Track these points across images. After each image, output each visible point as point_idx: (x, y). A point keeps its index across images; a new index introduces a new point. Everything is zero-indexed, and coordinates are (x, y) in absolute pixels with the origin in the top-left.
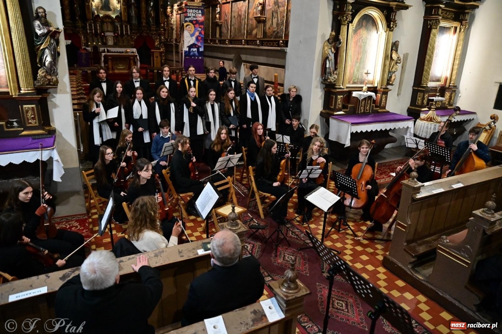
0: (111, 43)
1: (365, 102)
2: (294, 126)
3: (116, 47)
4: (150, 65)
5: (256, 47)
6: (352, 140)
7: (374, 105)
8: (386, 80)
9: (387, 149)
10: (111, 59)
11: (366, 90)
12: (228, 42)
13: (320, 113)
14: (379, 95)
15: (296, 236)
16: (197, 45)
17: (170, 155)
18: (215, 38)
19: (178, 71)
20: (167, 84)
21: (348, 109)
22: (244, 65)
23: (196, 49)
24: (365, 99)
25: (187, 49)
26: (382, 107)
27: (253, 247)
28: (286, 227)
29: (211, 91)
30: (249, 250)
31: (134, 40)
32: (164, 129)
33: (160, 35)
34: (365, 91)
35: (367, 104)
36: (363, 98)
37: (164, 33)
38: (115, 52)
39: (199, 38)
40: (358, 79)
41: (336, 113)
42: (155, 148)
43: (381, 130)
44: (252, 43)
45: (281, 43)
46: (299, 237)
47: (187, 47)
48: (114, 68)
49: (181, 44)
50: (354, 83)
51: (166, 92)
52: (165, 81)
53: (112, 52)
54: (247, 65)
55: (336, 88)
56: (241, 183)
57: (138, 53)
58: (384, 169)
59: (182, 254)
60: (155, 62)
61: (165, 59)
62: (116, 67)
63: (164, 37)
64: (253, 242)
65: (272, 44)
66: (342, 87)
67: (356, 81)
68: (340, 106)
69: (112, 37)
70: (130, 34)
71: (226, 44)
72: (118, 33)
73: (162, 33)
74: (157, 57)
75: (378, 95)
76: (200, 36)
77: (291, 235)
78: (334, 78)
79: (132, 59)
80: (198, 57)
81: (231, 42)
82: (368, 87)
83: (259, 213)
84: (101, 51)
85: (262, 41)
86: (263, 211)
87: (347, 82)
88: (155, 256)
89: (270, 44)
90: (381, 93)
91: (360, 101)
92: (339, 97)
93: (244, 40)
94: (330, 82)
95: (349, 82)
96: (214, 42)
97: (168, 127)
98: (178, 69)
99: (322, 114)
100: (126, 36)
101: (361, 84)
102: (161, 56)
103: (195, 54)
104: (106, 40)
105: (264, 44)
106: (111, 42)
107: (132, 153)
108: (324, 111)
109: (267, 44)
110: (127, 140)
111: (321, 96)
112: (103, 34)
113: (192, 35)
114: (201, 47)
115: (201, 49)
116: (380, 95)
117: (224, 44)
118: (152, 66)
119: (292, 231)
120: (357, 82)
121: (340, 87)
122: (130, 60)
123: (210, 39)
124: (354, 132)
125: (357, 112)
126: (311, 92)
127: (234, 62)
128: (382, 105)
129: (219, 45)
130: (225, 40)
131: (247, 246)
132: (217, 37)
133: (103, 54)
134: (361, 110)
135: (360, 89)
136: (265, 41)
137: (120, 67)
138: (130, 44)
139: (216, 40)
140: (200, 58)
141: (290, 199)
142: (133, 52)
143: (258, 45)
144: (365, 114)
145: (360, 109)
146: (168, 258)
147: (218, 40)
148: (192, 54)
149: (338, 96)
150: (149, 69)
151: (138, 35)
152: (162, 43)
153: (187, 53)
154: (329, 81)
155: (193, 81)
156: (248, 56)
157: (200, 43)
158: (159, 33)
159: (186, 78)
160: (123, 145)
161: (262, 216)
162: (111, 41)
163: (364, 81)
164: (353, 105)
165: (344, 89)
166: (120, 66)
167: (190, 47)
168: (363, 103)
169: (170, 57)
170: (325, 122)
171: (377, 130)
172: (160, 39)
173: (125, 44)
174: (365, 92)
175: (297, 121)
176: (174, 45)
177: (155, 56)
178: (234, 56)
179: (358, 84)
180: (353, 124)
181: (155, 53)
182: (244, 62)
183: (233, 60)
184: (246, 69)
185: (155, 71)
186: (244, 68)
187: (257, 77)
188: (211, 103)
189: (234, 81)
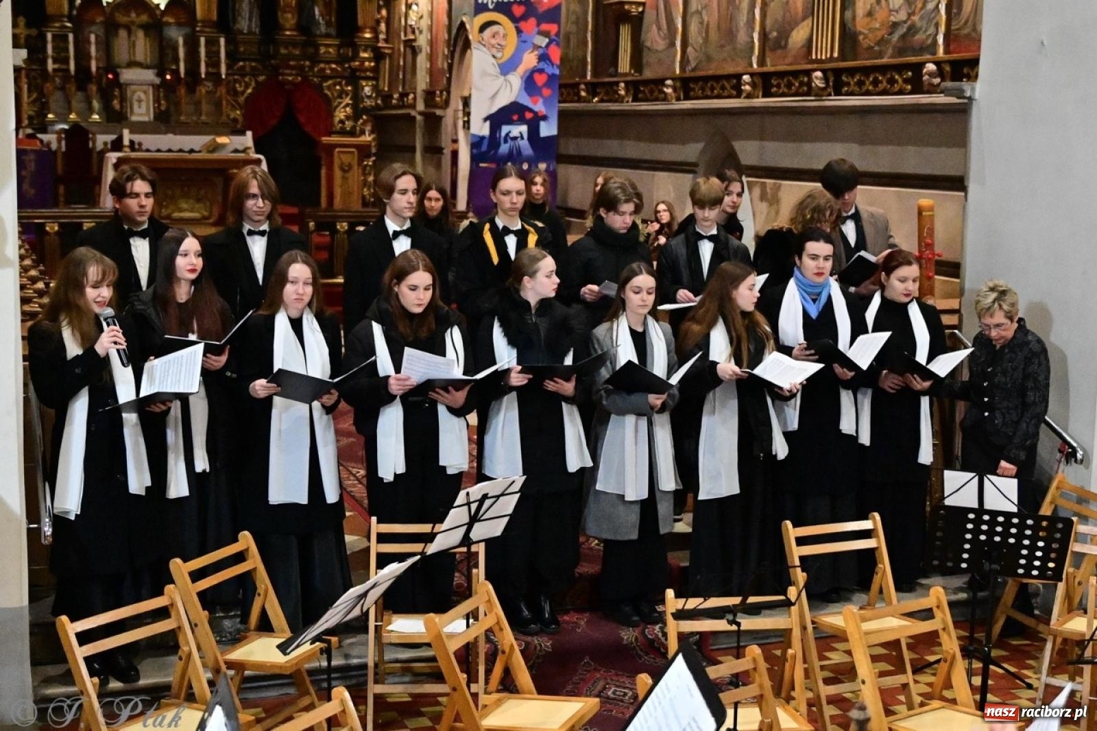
0: (142, 111)
3: (166, 133)
5: (811, 102)
12: (675, 89)
16: (530, 110)
18: (611, 76)
22: (751, 185)
23: (524, 129)
25: (484, 130)
29: (636, 273)
31: (242, 99)
33: (354, 78)
37: (376, 70)
39: (540, 79)
44: (789, 85)
45: (931, 74)
47: (485, 120)
49: (449, 112)
53: (152, 150)
54: (764, 185)
57: (260, 153)
60: (338, 192)
63: (375, 88)
65: (884, 85)
69: (151, 90)
70: (227, 75)
71: (665, 99)
72: (176, 73)
73: (367, 70)
74: (346, 169)
76: (541, 71)
80: (532, 161)
81: (687, 87)
84: (99, 146)
85: (838, 72)
89: (876, 83)
93: (752, 75)
96: (609, 92)
100: (210, 85)
103: (519, 152)
104: (123, 99)
105: (848, 84)
106: (144, 110)
109: (860, 83)
112: (110, 76)
113: (506, 68)
114: (545, 118)
115: (548, 129)
117: (657, 99)
118: (325, 203)
123: (586, 84)
129: (629, 105)
130: (660, 82)
132: (620, 70)
133: (113, 157)
136: (851, 71)
137: (181, 210)
138: (224, 118)
139: (617, 84)
142: (241, 150)
143: (820, 94)
147: (626, 83)
148: (504, 148)
151: (261, 78)
152: (366, 111)
153: (484, 148)
155: (516, 233)
156: (770, 146)
157: (541, 101)
158: (354, 70)
159: (487, 226)
162: (144, 105)
166: (184, 206)
167: (498, 119)
172: (357, 97)
173: (203, 118)
176: (419, 118)
177: (337, 163)
178: (703, 151)
181: (339, 152)
182: (749, 172)
183: (696, 169)
184: (759, 203)
185: (343, 226)
186: (751, 200)
187: (856, 217)
188: (633, 328)
189: (711, 238)
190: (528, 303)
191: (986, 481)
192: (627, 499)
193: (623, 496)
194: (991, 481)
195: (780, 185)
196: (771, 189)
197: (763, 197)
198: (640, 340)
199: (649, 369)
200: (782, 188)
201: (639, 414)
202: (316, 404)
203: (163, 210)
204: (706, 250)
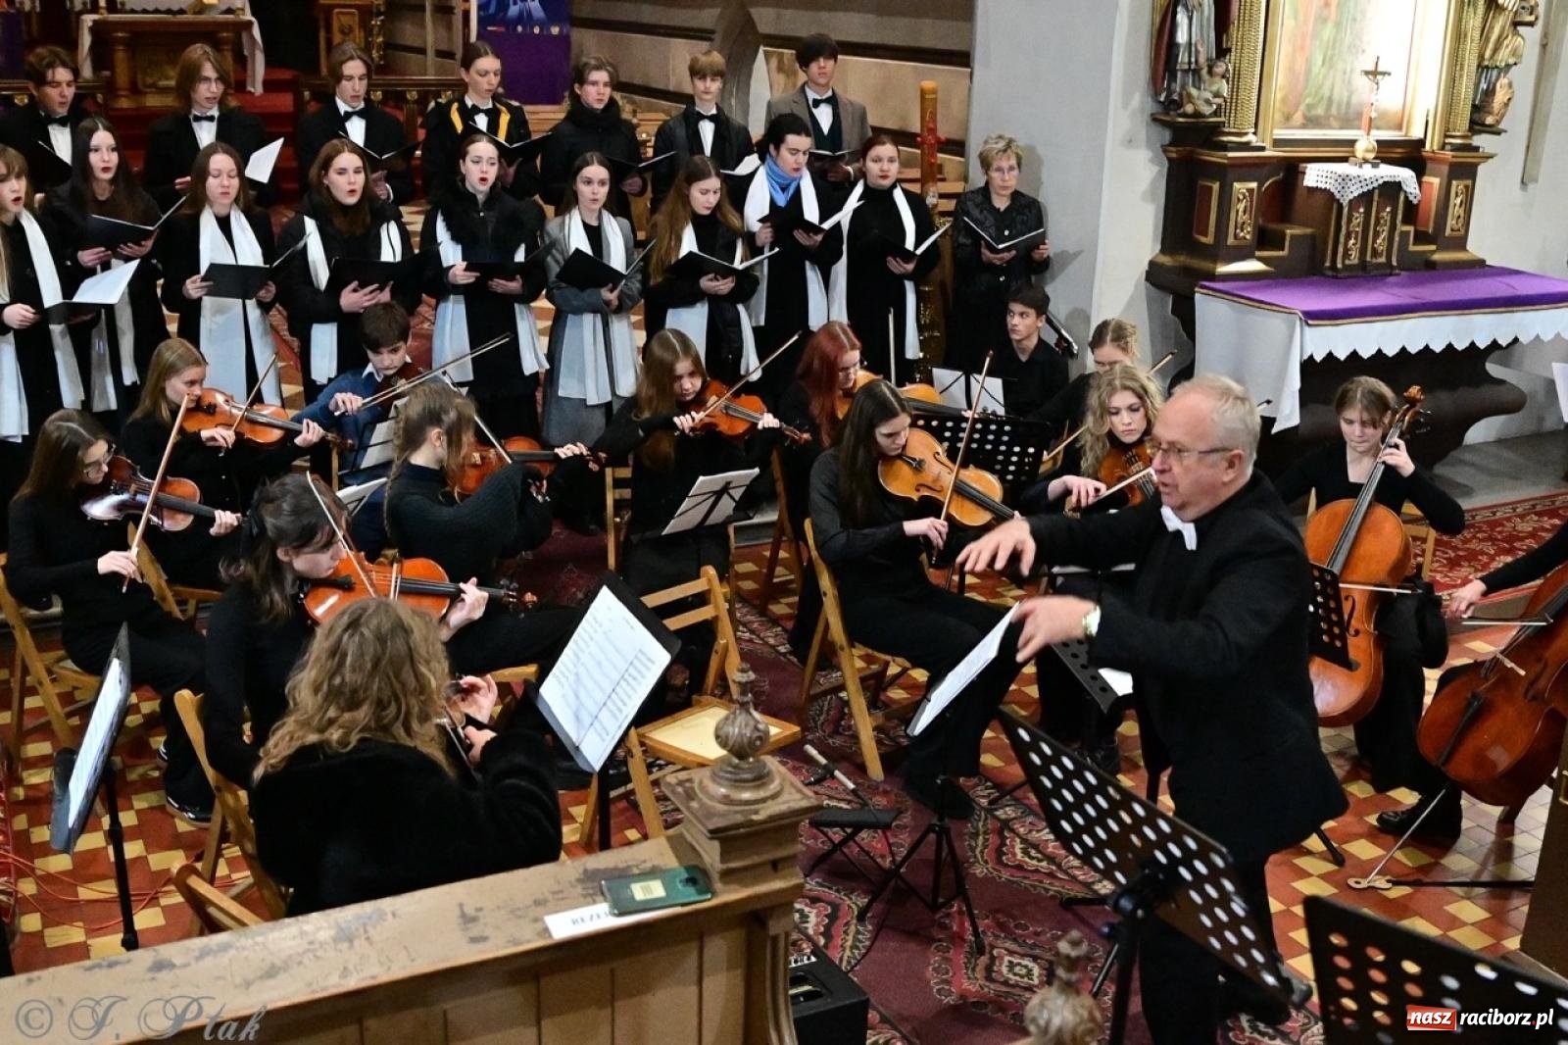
1: (1367, 214)
2: (1015, 337)
6: (1306, 397)
7: (1411, 229)
8: (1469, 108)
9: (1472, 448)
11: (1371, 156)
13: (1145, 266)
14: (1434, 181)
15: (1044, 864)
20: (356, 130)
21: (1283, 249)
22: (766, 55)
24: (1366, 198)
26: (1450, 238)
27: (833, 917)
28: (997, 818)
29: (588, 164)
30: (811, 932)
34: (1366, 161)
35: (1377, 223)
36: (1355, 191)
40: (1330, 100)
41: (1224, 269)
43: (1450, 346)
46: (1059, 866)
48: (141, 85)
50: (1311, 122)
51: (357, 172)
52: (348, 115)
54: (782, 57)
55: (1225, 147)
56: (763, 612)
58: (1466, 541)
59: (476, 930)
64: (833, 895)
66: (1250, 138)
67: (1320, 111)
68: (1247, 234)
75: (1426, 179)
77: (1019, 856)
78: (1217, 95)
82: (1378, 142)
83: (859, 753)
86: (879, 742)
87: (1278, 116)
88: (336, 940)
90: (1445, 169)
91: (1340, 207)
92: (1240, 187)
94: (1197, 114)
95: (1288, 118)
98: (447, 86)
99: (1154, 275)
101: (1341, 128)
103: (529, 12)
108: (1166, 260)
111: (1153, 184)
116: (1436, 181)
119: (1024, 841)
120: (1328, 117)
121: (1244, 139)
124: (1318, 358)
125: (1328, 264)
126: (1101, 168)
128: (1448, 232)
131: (801, 912)
134: (1346, 255)
135: (1340, 154)
140: (554, 30)
141: (1013, 687)
144: (1366, 274)
145: (1341, 249)
146: (405, 947)
149: (1236, 185)
150: (308, 88)
153: (493, 7)
154: (1189, 108)
155: (487, 112)
156: (789, 13)
159: (455, 106)
161: (875, 770)
163: (1359, 115)
164: (1309, 231)
165: (1262, 149)
168: (1358, 218)
170: (1174, 312)
171: (1427, 347)
174: (1368, 166)
175: (1032, 312)
179: (1331, 128)
180: (1312, 317)
181: (338, 13)
182: (770, 42)
183: (713, 36)
184: (776, 74)
186: (769, 72)
187: (833, 101)
188: (587, 221)
189: (711, 118)
190: (474, 196)
191: (972, 380)
192: (589, 403)
193: (585, 400)
194: (977, 380)
197: (781, 69)
198: (594, 234)
199: (605, 261)
201: (594, 311)
202: (251, 304)
204: (707, 130)
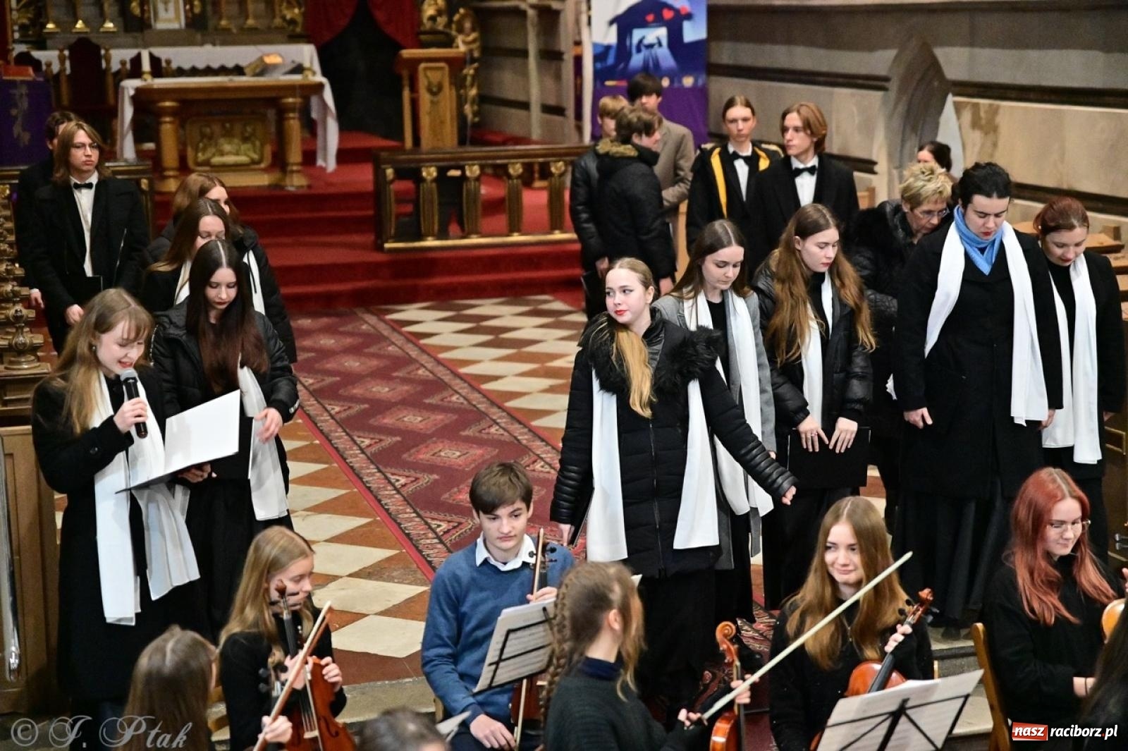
0: (169, 15)
3: (201, 44)
4: (400, 136)
10: (173, 112)
16: (671, 8)
17: (532, 678)
19: (557, 167)
22: (958, 108)
23: (662, 32)
25: (610, 37)
32: (496, 518)
38: (194, 72)
42: (445, 634)
47: (611, 23)
48: (191, 163)
53: (180, 72)
57: (324, 74)
60: (425, 121)
61: (483, 99)
62: (201, 157)
74: (435, 91)
79: (292, 108)
80: (675, 76)
84: (115, 65)
97: (520, 504)
98: (559, 155)
102: (458, 82)
103: (656, 61)
104: (143, 1)
106: (172, 13)
107: (309, 667)
110: (282, 592)
114: (689, 17)
115: (694, 32)
118: (409, 143)
122: (282, 112)
127: (893, 93)
133: (130, 85)
137: (222, 154)
138: (277, 18)
140: (688, 81)
142: (299, 69)
148: (637, 60)
150: (392, 163)
153: (610, 60)
159: (717, 150)
160: (256, 624)
162: (172, 7)
166: (227, 147)
167: (628, 21)
169: (507, 83)
176: (531, 12)
177: (422, 83)
178: (896, 61)
181: (426, 69)
182: (957, 89)
183: (886, 84)
184: (970, 131)
185: (430, 173)
186: (960, 128)
195: (998, 107)
196: (986, 112)
197: (975, 124)
200: (1001, 111)
203: (200, 155)
